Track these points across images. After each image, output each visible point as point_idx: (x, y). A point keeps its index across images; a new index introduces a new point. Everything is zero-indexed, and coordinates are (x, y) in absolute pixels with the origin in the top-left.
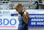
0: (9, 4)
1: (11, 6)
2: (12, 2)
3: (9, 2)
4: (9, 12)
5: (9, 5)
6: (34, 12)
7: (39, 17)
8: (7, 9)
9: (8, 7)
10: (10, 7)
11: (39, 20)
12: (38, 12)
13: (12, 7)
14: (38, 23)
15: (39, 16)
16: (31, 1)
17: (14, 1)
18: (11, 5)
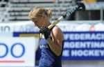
0: (8, 9)
1: (13, 14)
2: (15, 5)
3: (9, 4)
4: (9, 27)
5: (9, 12)
6: (64, 27)
7: (76, 38)
8: (3, 20)
9: (6, 16)
10: (11, 15)
11: (77, 45)
12: (74, 27)
13: (15, 15)
14: (74, 53)
15: (76, 35)
16: (57, 1)
17: (20, 3)
18: (14, 11)
